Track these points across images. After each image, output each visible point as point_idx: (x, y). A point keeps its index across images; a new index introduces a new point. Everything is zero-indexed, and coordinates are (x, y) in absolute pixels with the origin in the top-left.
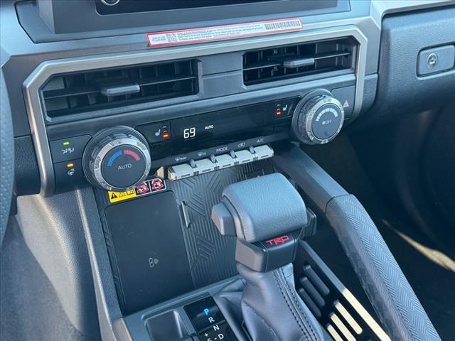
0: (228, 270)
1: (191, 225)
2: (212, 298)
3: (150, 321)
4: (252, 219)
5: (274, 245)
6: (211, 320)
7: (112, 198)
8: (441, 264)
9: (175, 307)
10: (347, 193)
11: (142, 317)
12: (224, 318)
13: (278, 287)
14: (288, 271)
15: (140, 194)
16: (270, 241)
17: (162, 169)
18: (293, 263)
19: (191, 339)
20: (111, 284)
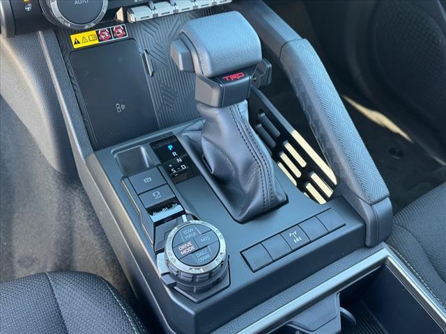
0: (190, 113)
1: (155, 74)
2: (175, 137)
3: (119, 155)
4: (209, 53)
5: (230, 81)
6: (174, 154)
7: (75, 43)
8: (379, 123)
9: (141, 143)
10: (299, 37)
11: (112, 151)
12: (185, 152)
13: (233, 120)
14: (243, 107)
15: (102, 40)
16: (227, 77)
17: (121, 10)
18: (248, 100)
19: (156, 168)
20: (82, 126)
